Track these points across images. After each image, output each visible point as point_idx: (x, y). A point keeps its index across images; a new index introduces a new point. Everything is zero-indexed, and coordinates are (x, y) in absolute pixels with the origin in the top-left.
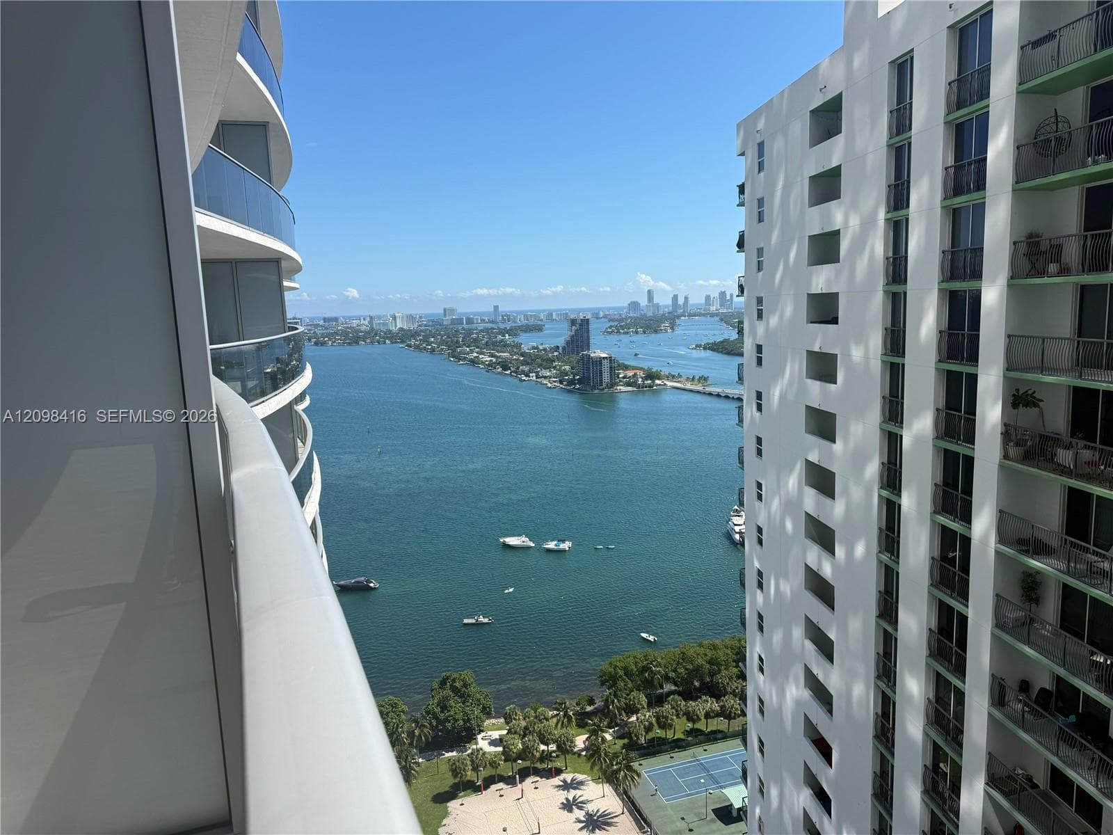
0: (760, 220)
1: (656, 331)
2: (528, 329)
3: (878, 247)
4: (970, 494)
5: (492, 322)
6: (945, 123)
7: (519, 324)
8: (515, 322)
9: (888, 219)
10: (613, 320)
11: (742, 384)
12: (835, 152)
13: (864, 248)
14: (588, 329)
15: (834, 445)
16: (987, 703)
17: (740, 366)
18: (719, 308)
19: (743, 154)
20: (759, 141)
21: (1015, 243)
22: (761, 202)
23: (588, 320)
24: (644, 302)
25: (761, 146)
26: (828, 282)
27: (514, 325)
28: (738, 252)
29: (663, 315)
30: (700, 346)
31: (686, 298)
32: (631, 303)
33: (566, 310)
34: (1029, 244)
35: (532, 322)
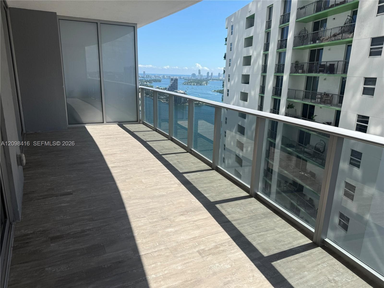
0: (231, 50)
1: (201, 85)
2: (155, 81)
3: (260, 62)
4: (276, 132)
5: (143, 77)
6: (279, 27)
7: (153, 79)
8: (151, 78)
9: (264, 54)
10: (186, 80)
11: (223, 102)
12: (251, 32)
13: (257, 62)
14: (177, 82)
15: (245, 120)
16: (276, 186)
17: (223, 96)
18: (223, 78)
19: (227, 28)
20: (231, 25)
21: (292, 64)
22: (231, 44)
23: (177, 79)
24: (197, 74)
25: (232, 26)
26: (247, 71)
27: (151, 79)
28: (224, 59)
29: (204, 79)
30: (215, 91)
31: (212, 74)
32: (193, 74)
33: (169, 75)
34: (296, 64)
35: (157, 78)
